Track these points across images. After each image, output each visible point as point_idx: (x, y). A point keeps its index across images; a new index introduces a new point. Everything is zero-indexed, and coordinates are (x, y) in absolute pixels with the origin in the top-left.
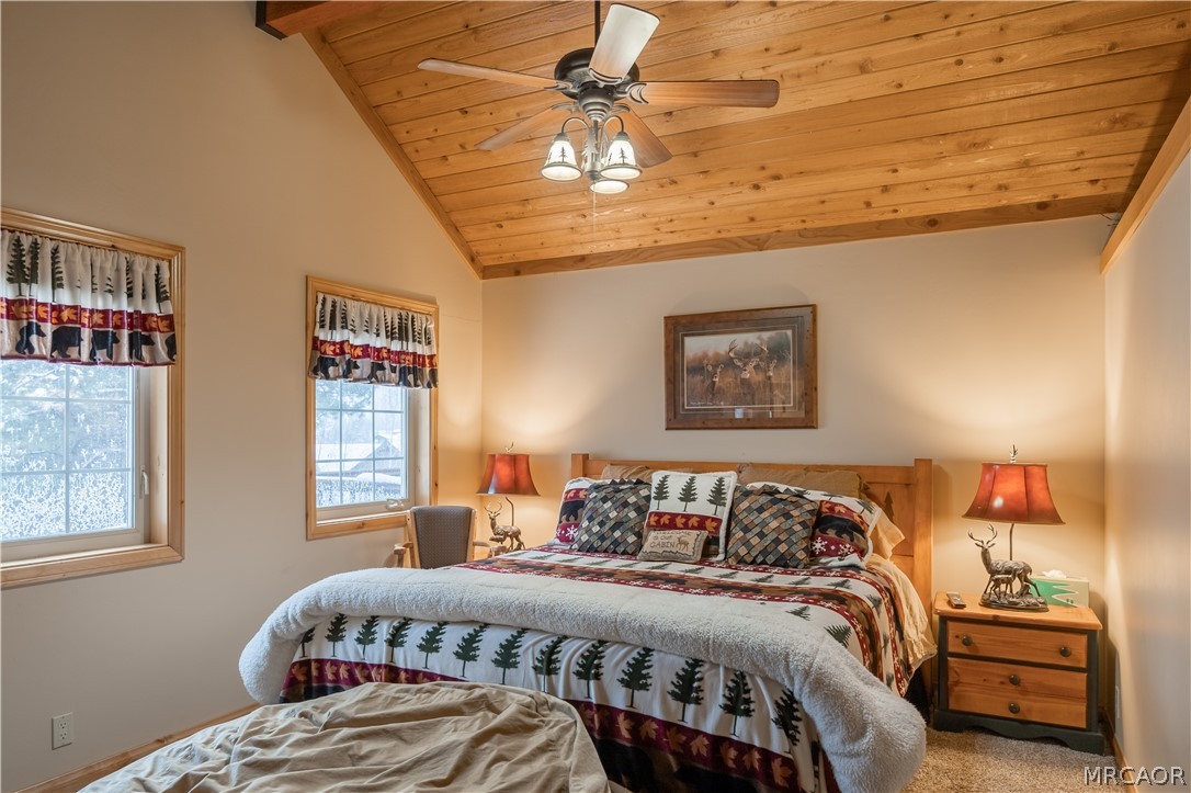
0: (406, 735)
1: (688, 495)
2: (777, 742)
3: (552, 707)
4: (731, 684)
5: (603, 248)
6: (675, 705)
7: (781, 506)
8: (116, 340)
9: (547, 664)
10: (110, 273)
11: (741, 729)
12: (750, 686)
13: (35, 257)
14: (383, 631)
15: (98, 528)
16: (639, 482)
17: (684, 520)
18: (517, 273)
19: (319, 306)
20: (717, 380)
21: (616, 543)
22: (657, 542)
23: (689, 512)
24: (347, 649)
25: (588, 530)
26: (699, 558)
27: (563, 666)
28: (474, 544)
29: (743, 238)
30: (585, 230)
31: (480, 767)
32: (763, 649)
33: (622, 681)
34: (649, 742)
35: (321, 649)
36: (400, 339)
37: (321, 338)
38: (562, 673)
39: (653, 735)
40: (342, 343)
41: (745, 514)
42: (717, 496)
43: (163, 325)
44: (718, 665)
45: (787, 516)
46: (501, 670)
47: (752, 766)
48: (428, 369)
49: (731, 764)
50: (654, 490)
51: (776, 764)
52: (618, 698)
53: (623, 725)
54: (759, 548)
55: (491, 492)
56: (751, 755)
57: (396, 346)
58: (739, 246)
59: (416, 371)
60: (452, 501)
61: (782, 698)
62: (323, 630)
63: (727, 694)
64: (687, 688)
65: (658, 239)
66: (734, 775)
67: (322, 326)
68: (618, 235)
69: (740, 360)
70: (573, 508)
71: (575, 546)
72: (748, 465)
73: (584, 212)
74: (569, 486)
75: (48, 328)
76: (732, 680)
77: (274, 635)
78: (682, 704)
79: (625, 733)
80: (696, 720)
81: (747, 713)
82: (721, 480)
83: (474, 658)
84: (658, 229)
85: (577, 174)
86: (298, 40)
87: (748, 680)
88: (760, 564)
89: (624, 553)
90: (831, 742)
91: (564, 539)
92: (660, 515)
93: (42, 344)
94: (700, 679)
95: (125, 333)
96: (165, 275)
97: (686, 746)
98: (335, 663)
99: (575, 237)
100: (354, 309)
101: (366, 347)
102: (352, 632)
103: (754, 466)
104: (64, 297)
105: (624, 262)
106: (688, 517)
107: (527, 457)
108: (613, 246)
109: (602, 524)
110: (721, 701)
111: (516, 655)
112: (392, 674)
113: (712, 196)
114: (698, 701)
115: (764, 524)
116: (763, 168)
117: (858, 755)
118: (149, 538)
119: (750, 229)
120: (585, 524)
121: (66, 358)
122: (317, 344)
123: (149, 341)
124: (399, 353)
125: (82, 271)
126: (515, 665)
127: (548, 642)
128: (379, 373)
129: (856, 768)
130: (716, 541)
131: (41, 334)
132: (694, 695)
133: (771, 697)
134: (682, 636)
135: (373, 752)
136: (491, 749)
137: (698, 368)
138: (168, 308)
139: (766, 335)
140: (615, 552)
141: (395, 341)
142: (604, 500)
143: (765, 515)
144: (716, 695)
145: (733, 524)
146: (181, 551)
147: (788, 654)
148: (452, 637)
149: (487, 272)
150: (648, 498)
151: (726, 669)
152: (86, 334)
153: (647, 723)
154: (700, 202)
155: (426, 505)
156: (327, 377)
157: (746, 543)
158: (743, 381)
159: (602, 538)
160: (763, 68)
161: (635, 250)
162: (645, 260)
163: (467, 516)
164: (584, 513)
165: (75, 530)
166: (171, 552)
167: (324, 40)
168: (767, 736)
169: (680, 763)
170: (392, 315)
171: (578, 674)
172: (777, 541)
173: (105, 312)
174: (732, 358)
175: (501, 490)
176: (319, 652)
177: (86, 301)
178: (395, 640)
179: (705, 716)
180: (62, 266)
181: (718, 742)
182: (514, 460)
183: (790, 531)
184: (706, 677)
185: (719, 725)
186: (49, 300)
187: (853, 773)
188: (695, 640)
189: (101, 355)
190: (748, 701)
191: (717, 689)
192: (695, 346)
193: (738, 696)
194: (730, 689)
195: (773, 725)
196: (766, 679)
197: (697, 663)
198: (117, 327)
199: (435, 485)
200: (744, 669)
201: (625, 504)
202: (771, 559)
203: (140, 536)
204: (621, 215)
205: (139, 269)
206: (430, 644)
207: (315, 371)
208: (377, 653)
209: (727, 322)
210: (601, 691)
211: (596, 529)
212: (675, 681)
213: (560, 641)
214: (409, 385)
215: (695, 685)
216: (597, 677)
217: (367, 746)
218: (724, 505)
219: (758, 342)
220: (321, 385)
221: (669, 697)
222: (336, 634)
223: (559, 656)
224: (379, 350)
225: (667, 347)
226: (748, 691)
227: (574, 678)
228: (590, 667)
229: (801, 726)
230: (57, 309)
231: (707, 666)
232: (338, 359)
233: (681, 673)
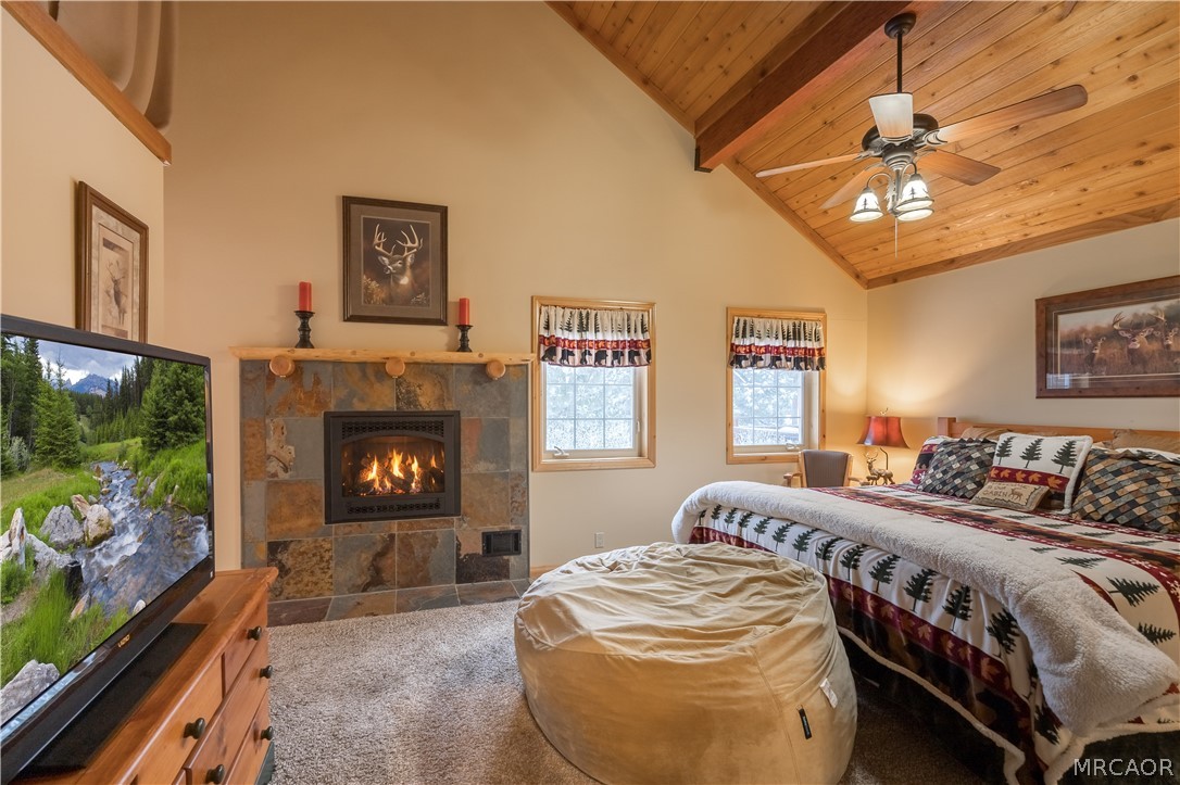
0: (720, 570)
1: (1032, 454)
2: (989, 645)
3: (815, 578)
4: (954, 593)
5: (971, 249)
6: (908, 598)
7: (1146, 471)
8: (623, 354)
9: (825, 553)
10: (619, 322)
11: (958, 628)
12: (972, 598)
13: (588, 319)
14: (738, 517)
15: (617, 447)
16: (986, 441)
17: (1024, 475)
18: (895, 281)
19: (735, 325)
20: (1098, 351)
21: (956, 488)
22: (990, 490)
23: (1030, 468)
24: (719, 525)
25: (932, 476)
26: (1032, 508)
27: (834, 555)
28: (850, 479)
29: (1132, 214)
30: (950, 238)
31: (746, 594)
32: (982, 571)
33: (872, 573)
34: (887, 619)
35: (708, 522)
36: (795, 339)
37: (737, 343)
38: (833, 559)
39: (891, 616)
40: (750, 346)
41: (1098, 475)
42: (1065, 457)
43: (645, 345)
44: (948, 578)
45: (1152, 481)
46: (797, 551)
47: (966, 659)
48: (817, 358)
49: (949, 652)
50: (998, 448)
51: (984, 662)
52: (868, 584)
53: (870, 603)
54: (1109, 508)
55: (868, 443)
56: (965, 650)
57: (791, 344)
58: (1126, 222)
59: (808, 360)
60: (834, 448)
61: (1000, 614)
62: (709, 513)
63: (950, 599)
64: (919, 588)
65: (1027, 232)
66: (951, 661)
67: (737, 337)
68: (983, 237)
69: (1127, 331)
70: (925, 459)
71: (921, 487)
72: (1125, 431)
73: (948, 225)
74: (928, 442)
75: (593, 352)
76: (957, 591)
77: (685, 511)
78: (913, 599)
79: (870, 609)
80: (923, 612)
81: (964, 617)
82: (1071, 444)
83: (782, 541)
84: (1026, 224)
85: (881, 214)
86: (721, 167)
87: (971, 594)
88: (1110, 522)
89: (962, 497)
90: (1040, 659)
91: (916, 481)
92: (1001, 469)
93: (591, 359)
94: (930, 584)
95: (627, 351)
96: (646, 319)
97: (914, 629)
98: (714, 531)
99: (943, 246)
100: (759, 324)
101: (767, 347)
102: (723, 515)
103: (1132, 432)
104: (600, 337)
105: (993, 258)
106: (1029, 473)
107: (899, 419)
108: (981, 246)
109: (945, 472)
110: (944, 603)
111: (806, 544)
112: (740, 542)
113: (1083, 184)
114: (926, 599)
115: (1120, 486)
116: (1144, 144)
117: (1061, 675)
118: (641, 455)
119: (1141, 203)
120: (931, 471)
121: (600, 365)
122: (733, 347)
123: (638, 354)
124: (793, 349)
125: (607, 323)
126: (805, 550)
127: (829, 539)
128: (778, 363)
129: (1058, 685)
130: (1061, 497)
131: (590, 354)
132: (923, 594)
133: (989, 608)
134: (917, 550)
135: (700, 573)
136: (758, 587)
137: (1074, 341)
138: (647, 336)
139: (1163, 305)
140: (954, 495)
141: (790, 341)
142: (950, 454)
143: (1123, 477)
144: (941, 599)
145: (1083, 484)
146: (654, 462)
147: (1004, 579)
148: (773, 526)
149: (870, 284)
150: (992, 455)
151: (955, 582)
152: (609, 353)
153: (887, 606)
154: (1070, 192)
155: (816, 449)
156: (741, 367)
157: (1095, 502)
158: (1132, 352)
159: (944, 483)
160: (1118, 56)
161: (1005, 245)
162: (1015, 253)
163: (845, 459)
164: (933, 463)
165: (608, 447)
166: (649, 462)
167: (738, 162)
168: (980, 638)
169: (909, 641)
170: (788, 325)
171: (843, 562)
172: (1133, 504)
173: (617, 342)
174: (1117, 331)
175: (877, 443)
176: (708, 523)
177: (609, 338)
178: (742, 524)
179: (931, 611)
180: (599, 322)
181: (938, 633)
182: (886, 421)
183: (1153, 496)
184: (935, 584)
185: (941, 620)
186: (594, 338)
187: (1054, 688)
188: (926, 554)
189: (616, 362)
190: (967, 609)
191: (943, 594)
192: (1068, 323)
193: (959, 602)
194: (953, 596)
195: (986, 632)
196: (987, 596)
197: (931, 572)
198: (624, 348)
199: (823, 436)
200: (967, 584)
201: (969, 458)
202: (1124, 519)
203: (636, 452)
204: (985, 220)
205: (633, 318)
206: (760, 529)
207: (732, 364)
208: (733, 529)
209: (1112, 296)
210: (857, 577)
211: (939, 476)
212: (910, 581)
213: (836, 540)
214: (801, 369)
215: (926, 587)
216: (855, 567)
217: (697, 570)
218: (1073, 465)
219: (1152, 312)
220: (736, 372)
221: (905, 592)
222: (715, 516)
223: (833, 549)
224: (778, 348)
225: (1038, 326)
226: (969, 601)
227: (840, 565)
228: (851, 560)
229: (1017, 640)
230: (597, 342)
231: (938, 576)
232: (748, 355)
233: (916, 577)
